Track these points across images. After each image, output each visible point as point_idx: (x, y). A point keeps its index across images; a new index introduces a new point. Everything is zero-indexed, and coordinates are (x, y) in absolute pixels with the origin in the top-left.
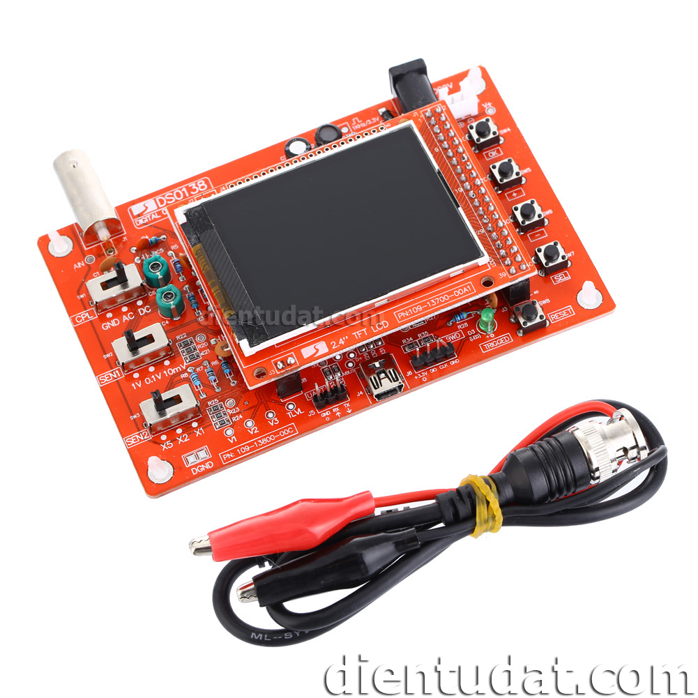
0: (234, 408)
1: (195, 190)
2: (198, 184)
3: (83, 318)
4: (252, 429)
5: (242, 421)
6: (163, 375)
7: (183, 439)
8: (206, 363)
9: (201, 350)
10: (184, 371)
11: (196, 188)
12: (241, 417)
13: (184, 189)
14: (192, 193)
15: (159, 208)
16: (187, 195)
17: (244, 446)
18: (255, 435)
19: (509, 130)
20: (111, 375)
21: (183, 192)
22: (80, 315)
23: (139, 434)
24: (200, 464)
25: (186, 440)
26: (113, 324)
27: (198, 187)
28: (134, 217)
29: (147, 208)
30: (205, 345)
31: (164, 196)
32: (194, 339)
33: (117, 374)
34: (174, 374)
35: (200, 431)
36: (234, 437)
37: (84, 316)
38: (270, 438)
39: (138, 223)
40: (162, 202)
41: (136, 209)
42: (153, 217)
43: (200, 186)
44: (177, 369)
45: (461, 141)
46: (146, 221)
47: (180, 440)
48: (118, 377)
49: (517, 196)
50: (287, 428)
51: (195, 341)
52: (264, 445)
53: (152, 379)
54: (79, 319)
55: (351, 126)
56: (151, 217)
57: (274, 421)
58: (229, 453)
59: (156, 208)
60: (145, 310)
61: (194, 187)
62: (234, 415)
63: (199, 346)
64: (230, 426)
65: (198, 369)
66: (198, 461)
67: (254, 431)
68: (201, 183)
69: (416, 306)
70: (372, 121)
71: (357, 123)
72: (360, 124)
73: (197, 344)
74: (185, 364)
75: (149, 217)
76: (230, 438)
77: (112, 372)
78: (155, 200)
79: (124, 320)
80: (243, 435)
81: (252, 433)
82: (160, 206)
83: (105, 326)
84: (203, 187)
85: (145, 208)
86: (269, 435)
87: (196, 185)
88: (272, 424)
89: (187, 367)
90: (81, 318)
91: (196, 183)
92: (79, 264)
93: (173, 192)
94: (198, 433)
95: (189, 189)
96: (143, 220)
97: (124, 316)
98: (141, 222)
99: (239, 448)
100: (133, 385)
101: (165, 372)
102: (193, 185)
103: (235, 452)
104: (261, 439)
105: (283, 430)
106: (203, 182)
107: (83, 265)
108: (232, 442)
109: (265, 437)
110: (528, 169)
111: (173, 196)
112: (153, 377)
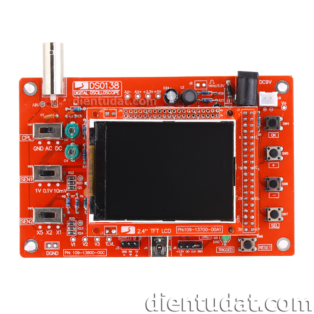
0: (81, 227)
1: (112, 87)
2: (115, 84)
3: (26, 138)
4: (85, 243)
5: (82, 236)
6: (53, 191)
7: (49, 232)
8: (77, 194)
9: (78, 185)
10: (65, 194)
11: (113, 85)
12: (82, 233)
13: (106, 83)
14: (110, 87)
15: (89, 89)
16: (107, 88)
17: (77, 251)
18: (85, 247)
19: (288, 124)
20: (28, 178)
21: (105, 85)
22: (25, 136)
23: (28, 220)
24: (52, 250)
25: (50, 234)
26: (40, 149)
27: (114, 85)
28: (75, 89)
29: (83, 86)
30: (81, 183)
31: (94, 83)
32: (77, 178)
33: (31, 179)
34: (59, 193)
35: (59, 232)
36: (75, 243)
37: (27, 137)
38: (92, 253)
39: (75, 93)
40: (92, 86)
41: (78, 84)
42: (84, 93)
43: (116, 85)
44: (61, 191)
45: (255, 138)
46: (80, 94)
47: (48, 232)
48: (31, 182)
49: (274, 167)
50: (102, 251)
51: (77, 179)
52: (87, 255)
53: (47, 191)
54: (24, 138)
55: (208, 84)
56: (83, 93)
57: (98, 244)
58: (68, 251)
59: (88, 88)
60: (59, 148)
61: (112, 85)
62: (80, 231)
63: (78, 183)
64: (75, 236)
65: (72, 196)
66: (52, 249)
67: (86, 244)
68: (117, 84)
69: (189, 227)
70: (220, 86)
71: (212, 83)
72: (213, 84)
73: (77, 181)
74: (67, 190)
75: (82, 92)
76: (72, 243)
77: (29, 177)
78: (89, 83)
79: (46, 149)
80: (79, 244)
81: (84, 245)
82: (90, 88)
83: (35, 148)
84: (117, 87)
85: (82, 86)
86: (92, 251)
87: (114, 84)
88: (96, 245)
89: (67, 192)
90: (25, 138)
91: (114, 82)
92: (36, 104)
93: (100, 83)
94: (58, 232)
95: (109, 85)
96: (79, 93)
97: (47, 147)
98: (77, 93)
99: (75, 251)
100: (36, 190)
101: (55, 190)
102: (112, 83)
103: (72, 251)
104: (87, 251)
105: (100, 251)
106: (118, 83)
107: (38, 106)
108: (72, 245)
109: (90, 251)
110: (287, 153)
111: (99, 85)
112: (48, 190)
